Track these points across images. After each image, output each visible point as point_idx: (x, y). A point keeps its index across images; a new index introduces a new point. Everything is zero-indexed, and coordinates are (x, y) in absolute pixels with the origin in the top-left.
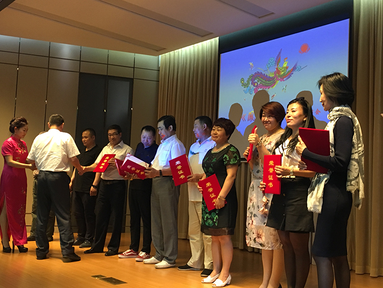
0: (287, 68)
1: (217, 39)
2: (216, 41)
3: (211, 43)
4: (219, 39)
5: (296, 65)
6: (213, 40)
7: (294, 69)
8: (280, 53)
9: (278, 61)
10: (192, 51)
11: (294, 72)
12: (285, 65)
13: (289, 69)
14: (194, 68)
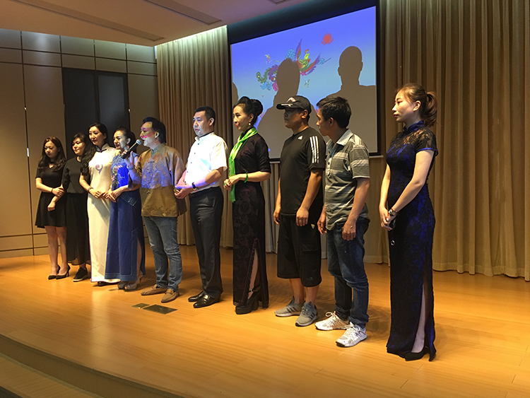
0: (309, 61)
1: (225, 27)
2: (223, 30)
3: (218, 32)
4: (228, 28)
5: (319, 57)
6: (220, 28)
7: (317, 61)
8: (300, 44)
9: (298, 52)
10: (195, 41)
11: (317, 66)
12: (306, 58)
13: (311, 62)
14: (199, 60)
